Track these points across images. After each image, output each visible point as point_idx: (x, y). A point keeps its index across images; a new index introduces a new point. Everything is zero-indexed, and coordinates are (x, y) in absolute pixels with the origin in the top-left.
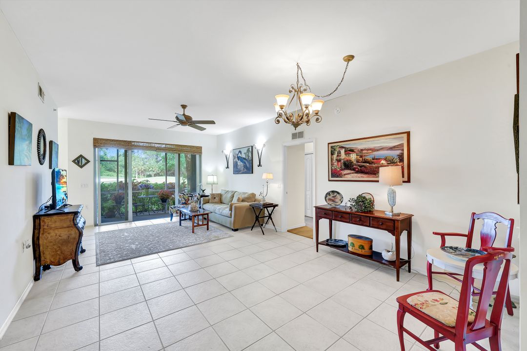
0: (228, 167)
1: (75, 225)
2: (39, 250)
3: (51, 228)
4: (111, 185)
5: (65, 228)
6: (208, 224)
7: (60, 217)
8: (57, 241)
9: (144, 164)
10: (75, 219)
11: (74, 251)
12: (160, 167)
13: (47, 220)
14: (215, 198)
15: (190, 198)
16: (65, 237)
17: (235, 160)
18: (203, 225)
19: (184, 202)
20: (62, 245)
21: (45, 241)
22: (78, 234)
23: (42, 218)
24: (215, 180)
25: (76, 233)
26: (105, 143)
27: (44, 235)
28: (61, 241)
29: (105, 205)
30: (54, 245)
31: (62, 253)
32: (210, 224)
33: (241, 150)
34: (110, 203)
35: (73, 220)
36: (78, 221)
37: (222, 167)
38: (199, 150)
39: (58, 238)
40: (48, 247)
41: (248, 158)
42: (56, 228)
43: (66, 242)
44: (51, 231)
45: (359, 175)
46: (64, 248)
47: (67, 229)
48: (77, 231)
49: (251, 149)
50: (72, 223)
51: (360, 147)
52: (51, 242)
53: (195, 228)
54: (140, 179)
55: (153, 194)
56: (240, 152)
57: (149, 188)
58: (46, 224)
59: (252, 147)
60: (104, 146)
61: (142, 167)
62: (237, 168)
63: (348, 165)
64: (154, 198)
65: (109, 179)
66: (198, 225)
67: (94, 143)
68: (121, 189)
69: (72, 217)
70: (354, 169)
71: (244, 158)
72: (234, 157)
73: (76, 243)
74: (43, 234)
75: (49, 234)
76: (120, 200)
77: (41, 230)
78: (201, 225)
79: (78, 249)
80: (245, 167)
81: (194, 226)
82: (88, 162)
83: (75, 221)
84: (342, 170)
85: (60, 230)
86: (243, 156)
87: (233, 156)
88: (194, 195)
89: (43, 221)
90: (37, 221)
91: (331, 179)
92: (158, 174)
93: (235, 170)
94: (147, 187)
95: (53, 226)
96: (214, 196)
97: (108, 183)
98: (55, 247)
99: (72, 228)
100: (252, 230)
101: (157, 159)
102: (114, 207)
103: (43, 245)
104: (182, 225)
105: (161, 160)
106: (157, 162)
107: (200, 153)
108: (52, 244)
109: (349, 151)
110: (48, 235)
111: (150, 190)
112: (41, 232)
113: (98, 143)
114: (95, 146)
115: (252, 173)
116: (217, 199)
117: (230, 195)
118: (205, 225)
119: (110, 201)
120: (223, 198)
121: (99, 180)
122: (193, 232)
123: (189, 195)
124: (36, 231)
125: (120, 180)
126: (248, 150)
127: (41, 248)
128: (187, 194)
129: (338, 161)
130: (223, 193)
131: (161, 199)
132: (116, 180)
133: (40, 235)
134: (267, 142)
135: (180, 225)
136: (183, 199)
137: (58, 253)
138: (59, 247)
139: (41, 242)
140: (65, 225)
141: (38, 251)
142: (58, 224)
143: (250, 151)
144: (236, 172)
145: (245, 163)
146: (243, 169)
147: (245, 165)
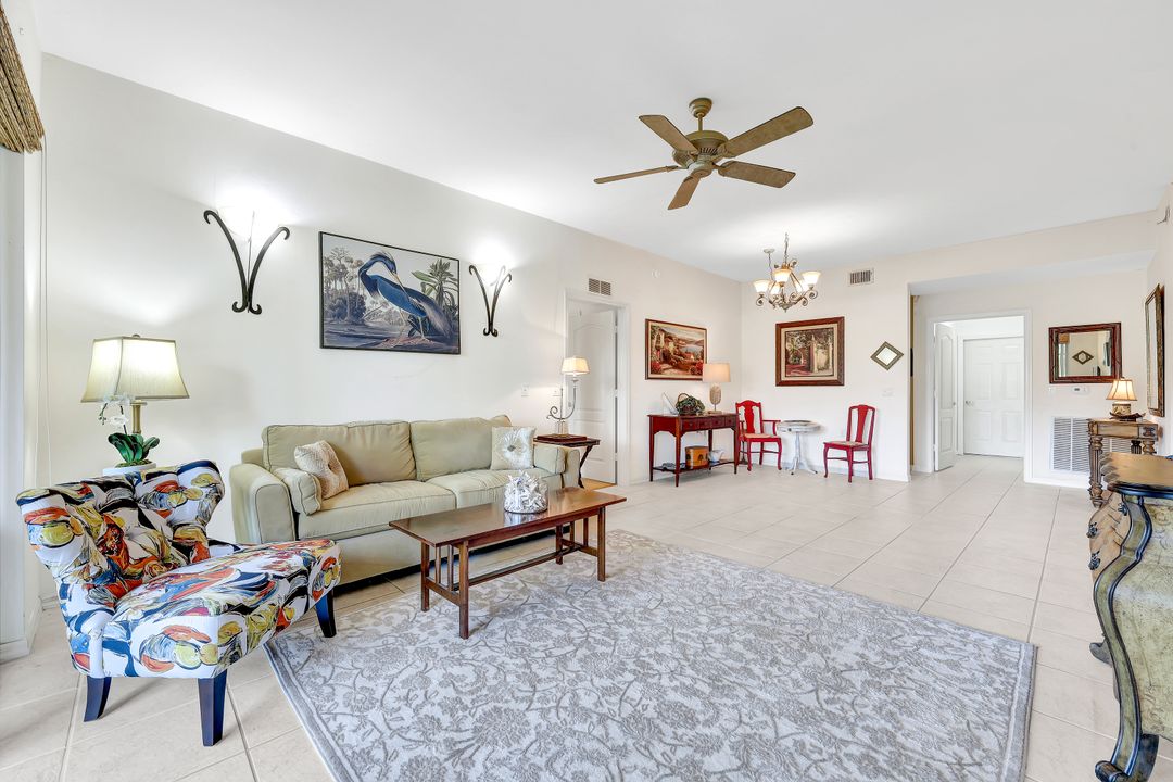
0: (246, 306)
17: (337, 285)
33: (392, 254)
41: (440, 297)
45: (676, 371)
51: (679, 335)
56: (386, 260)
59: (458, 263)
62: (358, 323)
63: (666, 358)
70: (671, 363)
71: (412, 293)
72: (333, 270)
84: (661, 363)
86: (410, 283)
87: (327, 262)
91: (651, 376)
109: (669, 338)
115: (457, 353)
126: (441, 270)
129: (658, 349)
134: (517, 270)
143: (449, 274)
144: (351, 339)
145: (423, 312)
146: (411, 334)
147: (423, 321)
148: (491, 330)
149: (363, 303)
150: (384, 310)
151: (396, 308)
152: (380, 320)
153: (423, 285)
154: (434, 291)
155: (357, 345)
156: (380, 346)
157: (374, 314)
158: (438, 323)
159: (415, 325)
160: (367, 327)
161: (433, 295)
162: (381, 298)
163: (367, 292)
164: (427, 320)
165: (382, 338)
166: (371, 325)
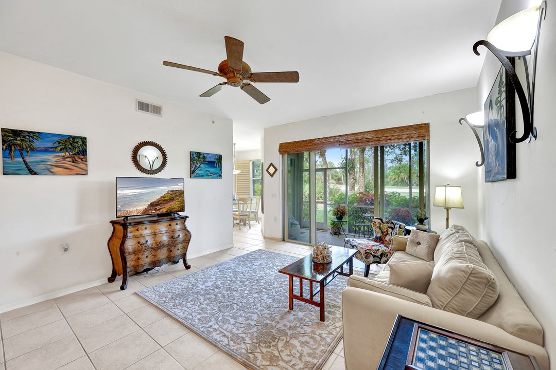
10: (125, 231)
17: (486, 137)
33: (492, 93)
49: (504, 78)
56: (491, 102)
62: (488, 162)
71: (495, 123)
72: (486, 128)
80: (497, 153)
82: (276, 170)
83: (125, 234)
85: (117, 239)
86: (495, 114)
122: (290, 308)
126: (501, 83)
136: (379, 230)
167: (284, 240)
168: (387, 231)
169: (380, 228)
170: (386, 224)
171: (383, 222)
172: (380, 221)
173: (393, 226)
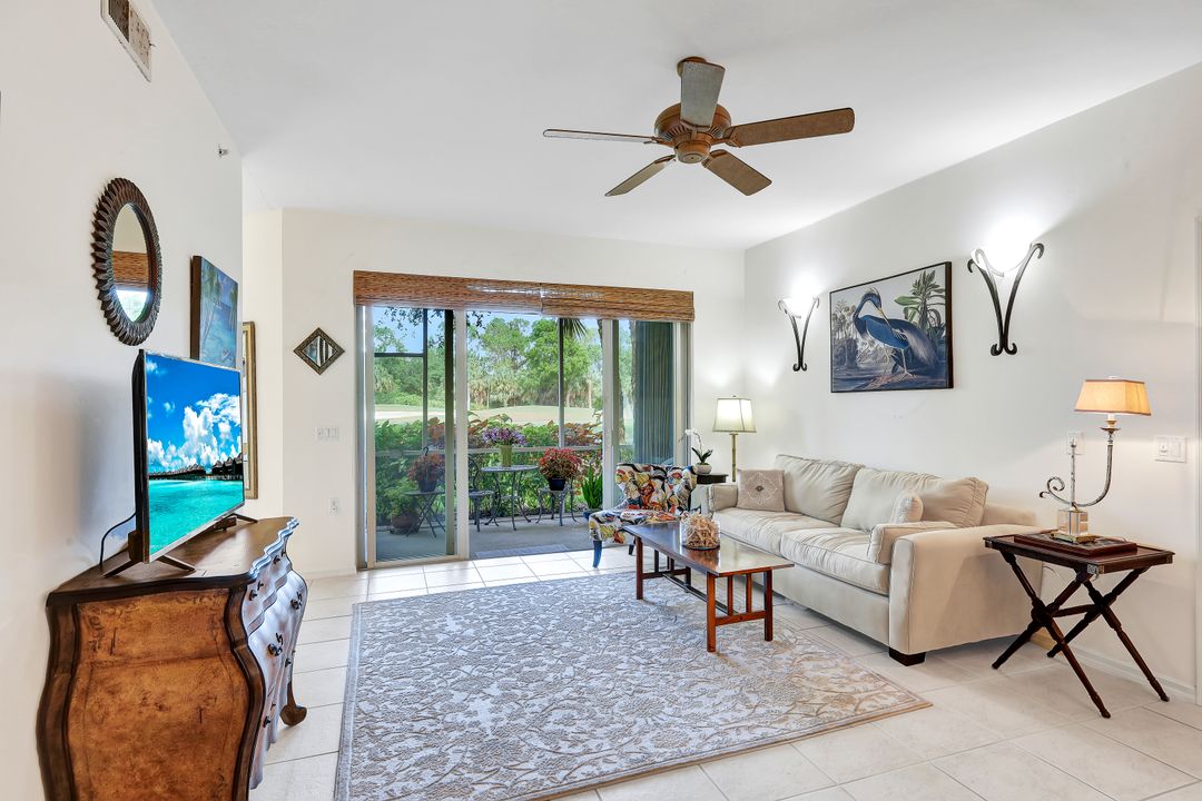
0: (800, 366)
1: (235, 645)
2: (71, 776)
3: (126, 662)
4: (407, 430)
5: (187, 659)
6: (767, 614)
7: (167, 606)
8: (150, 731)
9: (485, 374)
10: (234, 611)
11: (229, 779)
12: (523, 381)
13: (107, 617)
14: (760, 489)
15: (658, 483)
16: (183, 711)
17: (840, 335)
18: (750, 615)
19: (636, 495)
20: (172, 751)
21: (95, 734)
22: (241, 698)
23: (87, 611)
24: (748, 417)
25: (232, 692)
26: (386, 288)
27: (92, 701)
28: (166, 733)
29: (391, 492)
30: (136, 752)
31: (172, 791)
32: (778, 610)
33: (878, 288)
34: (405, 488)
35: (226, 619)
36: (247, 623)
37: (770, 366)
38: (682, 304)
39: (152, 718)
40: (106, 760)
41: (924, 319)
42: (150, 661)
43: (191, 735)
44: (124, 678)
46: (184, 767)
47: (197, 666)
48: (238, 680)
49: (940, 281)
50: (220, 637)
52: (121, 738)
53: (719, 630)
54: (486, 414)
55: (523, 459)
56: (873, 298)
57: (511, 442)
58: (106, 641)
59: (949, 266)
60: (385, 299)
61: (481, 382)
62: (853, 366)
64: (525, 472)
65: (401, 414)
66: (732, 617)
67: (356, 288)
68: (433, 441)
69: (222, 601)
71: (896, 323)
72: (837, 323)
73: (233, 740)
74: (86, 693)
75: (112, 693)
76: (430, 477)
77: (83, 669)
78: (742, 618)
79: (243, 766)
80: (905, 357)
81: (714, 623)
82: (339, 352)
83: (234, 625)
85: (162, 671)
86: (892, 311)
87: (833, 317)
88: (669, 474)
89: (93, 623)
90: (67, 624)
92: (518, 398)
93: (844, 375)
94: (508, 438)
95: (135, 649)
96: (757, 482)
97: (400, 423)
98: (141, 761)
99: (216, 664)
100: (996, 666)
101: (513, 359)
102: (414, 500)
103: (85, 750)
104: (645, 594)
105: (524, 362)
106: (516, 368)
107: (688, 316)
108: (125, 746)
110: (108, 699)
111: (515, 448)
112: (81, 682)
113: (368, 287)
114: (360, 300)
115: (951, 385)
116: (770, 495)
117: (827, 481)
118: (757, 615)
119: (405, 479)
120: (798, 489)
121: (370, 415)
122: (711, 648)
123: (652, 472)
124: (60, 679)
125: (431, 414)
126: (925, 285)
127: (79, 768)
128: (647, 469)
130: (791, 467)
131: (549, 480)
132: (421, 414)
133: (74, 702)
134: (1053, 233)
135: (640, 596)
136: (632, 487)
137: (158, 789)
138: (161, 762)
139: (74, 739)
140: (188, 647)
141: (65, 783)
142: (158, 641)
143: (935, 286)
144: (847, 383)
145: (905, 343)
146: (894, 370)
147: (906, 353)
148: (1003, 346)
149: (856, 347)
150: (872, 349)
151: (881, 345)
152: (868, 360)
153: (906, 311)
154: (917, 314)
155: (852, 388)
156: (870, 386)
157: (865, 355)
158: (922, 351)
159: (897, 358)
160: (859, 369)
161: (916, 320)
162: (870, 337)
163: (859, 336)
164: (910, 352)
165: (869, 379)
166: (862, 366)
167: (362, 567)
168: (650, 485)
169: (635, 483)
170: (645, 473)
171: (637, 470)
172: (631, 469)
173: (662, 474)
